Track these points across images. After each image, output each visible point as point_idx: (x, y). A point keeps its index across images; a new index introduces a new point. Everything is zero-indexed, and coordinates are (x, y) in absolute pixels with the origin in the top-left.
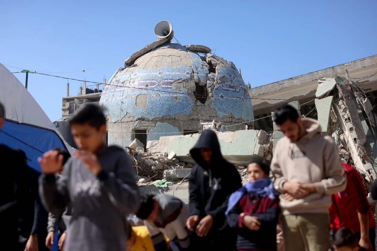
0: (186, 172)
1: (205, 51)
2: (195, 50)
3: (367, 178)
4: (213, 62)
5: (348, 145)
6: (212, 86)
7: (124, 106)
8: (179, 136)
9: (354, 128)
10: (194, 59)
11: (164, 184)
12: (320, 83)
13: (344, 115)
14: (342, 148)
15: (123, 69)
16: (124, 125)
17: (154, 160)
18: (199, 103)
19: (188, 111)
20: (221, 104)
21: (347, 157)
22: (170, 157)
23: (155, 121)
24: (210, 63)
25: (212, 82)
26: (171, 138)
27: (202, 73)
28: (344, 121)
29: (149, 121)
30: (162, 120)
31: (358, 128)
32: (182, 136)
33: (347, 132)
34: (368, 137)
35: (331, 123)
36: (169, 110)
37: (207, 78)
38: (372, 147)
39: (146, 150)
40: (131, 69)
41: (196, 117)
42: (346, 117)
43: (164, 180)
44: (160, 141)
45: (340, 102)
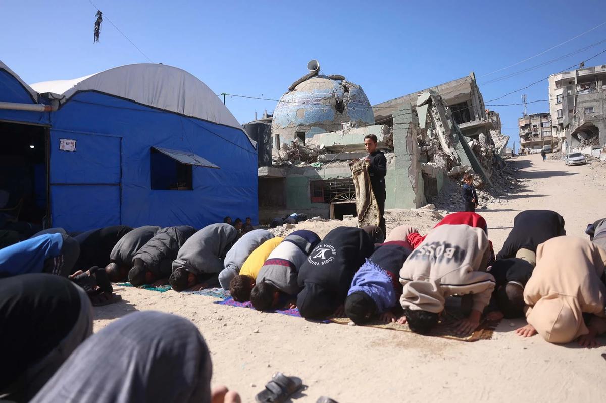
0: (333, 156)
1: (342, 79)
2: (335, 78)
3: (452, 158)
4: (347, 86)
5: (439, 137)
6: (347, 102)
7: (289, 118)
8: (327, 134)
9: (443, 125)
10: (334, 84)
11: (318, 164)
12: (419, 96)
13: (436, 116)
14: (435, 139)
15: (287, 93)
16: (290, 130)
17: (311, 150)
18: (339, 113)
19: (332, 118)
20: (353, 113)
21: (438, 145)
22: (321, 148)
23: (310, 126)
24: (345, 87)
25: (347, 99)
26: (321, 135)
27: (340, 93)
28: (436, 121)
29: (306, 126)
30: (315, 125)
31: (446, 125)
32: (329, 133)
33: (438, 128)
34: (451, 130)
35: (427, 123)
36: (319, 118)
37: (343, 96)
38: (455, 137)
39: (304, 145)
40: (293, 92)
41: (337, 122)
42: (437, 118)
43: (318, 163)
44: (314, 138)
45: (433, 108)
